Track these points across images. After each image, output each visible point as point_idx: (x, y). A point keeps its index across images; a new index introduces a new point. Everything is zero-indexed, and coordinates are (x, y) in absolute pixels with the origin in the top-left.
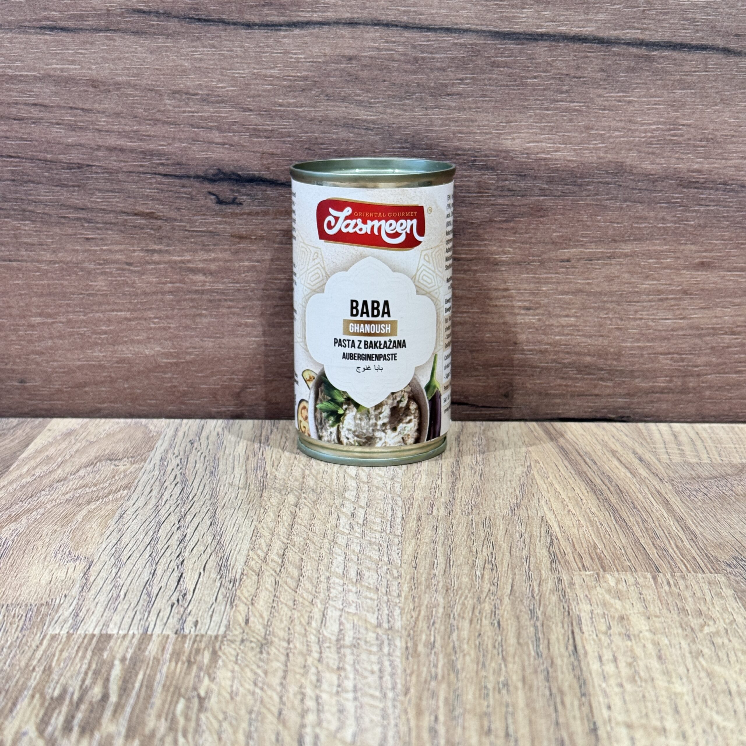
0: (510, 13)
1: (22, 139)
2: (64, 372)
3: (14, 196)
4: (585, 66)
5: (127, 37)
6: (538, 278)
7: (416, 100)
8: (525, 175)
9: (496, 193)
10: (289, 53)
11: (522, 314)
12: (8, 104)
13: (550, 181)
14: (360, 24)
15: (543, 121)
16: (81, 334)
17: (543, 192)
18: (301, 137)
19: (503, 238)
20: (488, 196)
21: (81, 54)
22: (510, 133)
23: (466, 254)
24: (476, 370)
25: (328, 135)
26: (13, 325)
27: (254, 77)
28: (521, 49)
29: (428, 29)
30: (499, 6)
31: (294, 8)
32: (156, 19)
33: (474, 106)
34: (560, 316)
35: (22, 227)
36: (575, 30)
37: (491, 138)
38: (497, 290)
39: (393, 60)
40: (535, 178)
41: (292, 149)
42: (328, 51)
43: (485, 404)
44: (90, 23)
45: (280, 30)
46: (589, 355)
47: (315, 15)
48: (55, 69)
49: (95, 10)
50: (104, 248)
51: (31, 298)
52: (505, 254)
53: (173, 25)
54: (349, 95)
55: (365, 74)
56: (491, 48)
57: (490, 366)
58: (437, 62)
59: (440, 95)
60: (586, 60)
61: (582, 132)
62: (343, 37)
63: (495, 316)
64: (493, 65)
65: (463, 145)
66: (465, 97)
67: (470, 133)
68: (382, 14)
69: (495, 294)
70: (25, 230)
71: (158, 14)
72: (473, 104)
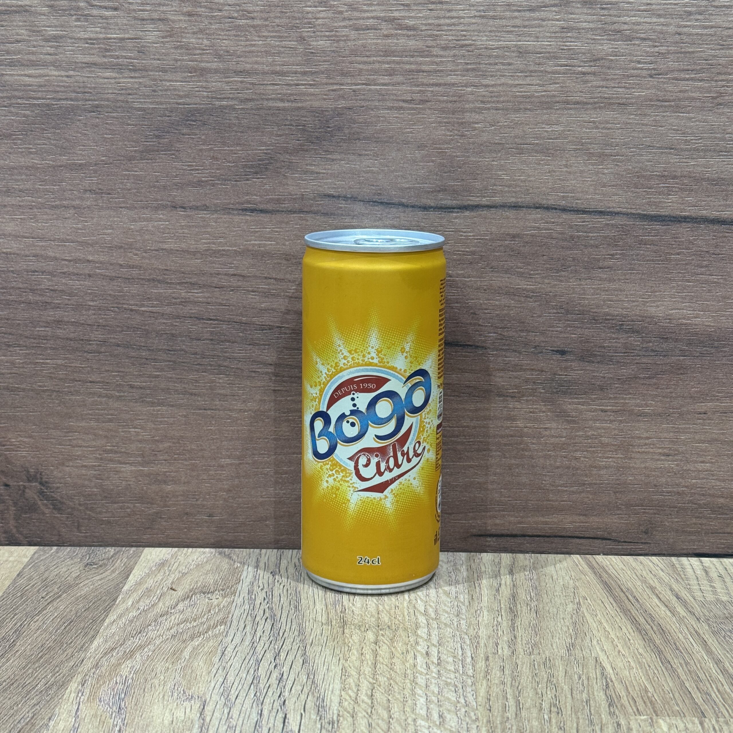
0: (656, 198)
1: (221, 304)
2: (248, 507)
3: (211, 353)
4: (724, 244)
5: (318, 217)
6: (678, 428)
7: (571, 273)
8: (667, 338)
9: (641, 353)
10: (460, 231)
11: (662, 460)
12: (211, 274)
13: (690, 343)
14: (523, 207)
15: (685, 291)
16: (264, 474)
17: (683, 354)
18: (468, 303)
19: (646, 392)
20: (634, 356)
21: (277, 232)
22: (654, 302)
23: (612, 406)
24: (619, 509)
25: (491, 302)
26: (204, 465)
28: (666, 229)
29: (584, 212)
30: (648, 193)
31: (465, 194)
32: (344, 202)
33: (623, 278)
34: (696, 462)
35: (217, 380)
36: (715, 214)
37: (638, 306)
38: (640, 438)
39: (552, 238)
40: (676, 340)
41: (459, 313)
42: (494, 229)
43: (627, 540)
44: (286, 205)
45: (452, 212)
46: (723, 497)
47: (484, 200)
48: (254, 245)
49: (291, 195)
50: (288, 398)
51: (222, 441)
52: (648, 406)
53: (359, 208)
54: (512, 267)
55: (526, 249)
56: (640, 229)
57: (632, 505)
58: (591, 240)
59: (593, 268)
60: (724, 239)
61: (719, 301)
62: (508, 218)
63: (637, 461)
64: (641, 242)
65: (611, 311)
66: (615, 270)
67: (619, 301)
68: (543, 199)
69: (638, 441)
70: (219, 383)
71: (345, 198)
72: (622, 276)
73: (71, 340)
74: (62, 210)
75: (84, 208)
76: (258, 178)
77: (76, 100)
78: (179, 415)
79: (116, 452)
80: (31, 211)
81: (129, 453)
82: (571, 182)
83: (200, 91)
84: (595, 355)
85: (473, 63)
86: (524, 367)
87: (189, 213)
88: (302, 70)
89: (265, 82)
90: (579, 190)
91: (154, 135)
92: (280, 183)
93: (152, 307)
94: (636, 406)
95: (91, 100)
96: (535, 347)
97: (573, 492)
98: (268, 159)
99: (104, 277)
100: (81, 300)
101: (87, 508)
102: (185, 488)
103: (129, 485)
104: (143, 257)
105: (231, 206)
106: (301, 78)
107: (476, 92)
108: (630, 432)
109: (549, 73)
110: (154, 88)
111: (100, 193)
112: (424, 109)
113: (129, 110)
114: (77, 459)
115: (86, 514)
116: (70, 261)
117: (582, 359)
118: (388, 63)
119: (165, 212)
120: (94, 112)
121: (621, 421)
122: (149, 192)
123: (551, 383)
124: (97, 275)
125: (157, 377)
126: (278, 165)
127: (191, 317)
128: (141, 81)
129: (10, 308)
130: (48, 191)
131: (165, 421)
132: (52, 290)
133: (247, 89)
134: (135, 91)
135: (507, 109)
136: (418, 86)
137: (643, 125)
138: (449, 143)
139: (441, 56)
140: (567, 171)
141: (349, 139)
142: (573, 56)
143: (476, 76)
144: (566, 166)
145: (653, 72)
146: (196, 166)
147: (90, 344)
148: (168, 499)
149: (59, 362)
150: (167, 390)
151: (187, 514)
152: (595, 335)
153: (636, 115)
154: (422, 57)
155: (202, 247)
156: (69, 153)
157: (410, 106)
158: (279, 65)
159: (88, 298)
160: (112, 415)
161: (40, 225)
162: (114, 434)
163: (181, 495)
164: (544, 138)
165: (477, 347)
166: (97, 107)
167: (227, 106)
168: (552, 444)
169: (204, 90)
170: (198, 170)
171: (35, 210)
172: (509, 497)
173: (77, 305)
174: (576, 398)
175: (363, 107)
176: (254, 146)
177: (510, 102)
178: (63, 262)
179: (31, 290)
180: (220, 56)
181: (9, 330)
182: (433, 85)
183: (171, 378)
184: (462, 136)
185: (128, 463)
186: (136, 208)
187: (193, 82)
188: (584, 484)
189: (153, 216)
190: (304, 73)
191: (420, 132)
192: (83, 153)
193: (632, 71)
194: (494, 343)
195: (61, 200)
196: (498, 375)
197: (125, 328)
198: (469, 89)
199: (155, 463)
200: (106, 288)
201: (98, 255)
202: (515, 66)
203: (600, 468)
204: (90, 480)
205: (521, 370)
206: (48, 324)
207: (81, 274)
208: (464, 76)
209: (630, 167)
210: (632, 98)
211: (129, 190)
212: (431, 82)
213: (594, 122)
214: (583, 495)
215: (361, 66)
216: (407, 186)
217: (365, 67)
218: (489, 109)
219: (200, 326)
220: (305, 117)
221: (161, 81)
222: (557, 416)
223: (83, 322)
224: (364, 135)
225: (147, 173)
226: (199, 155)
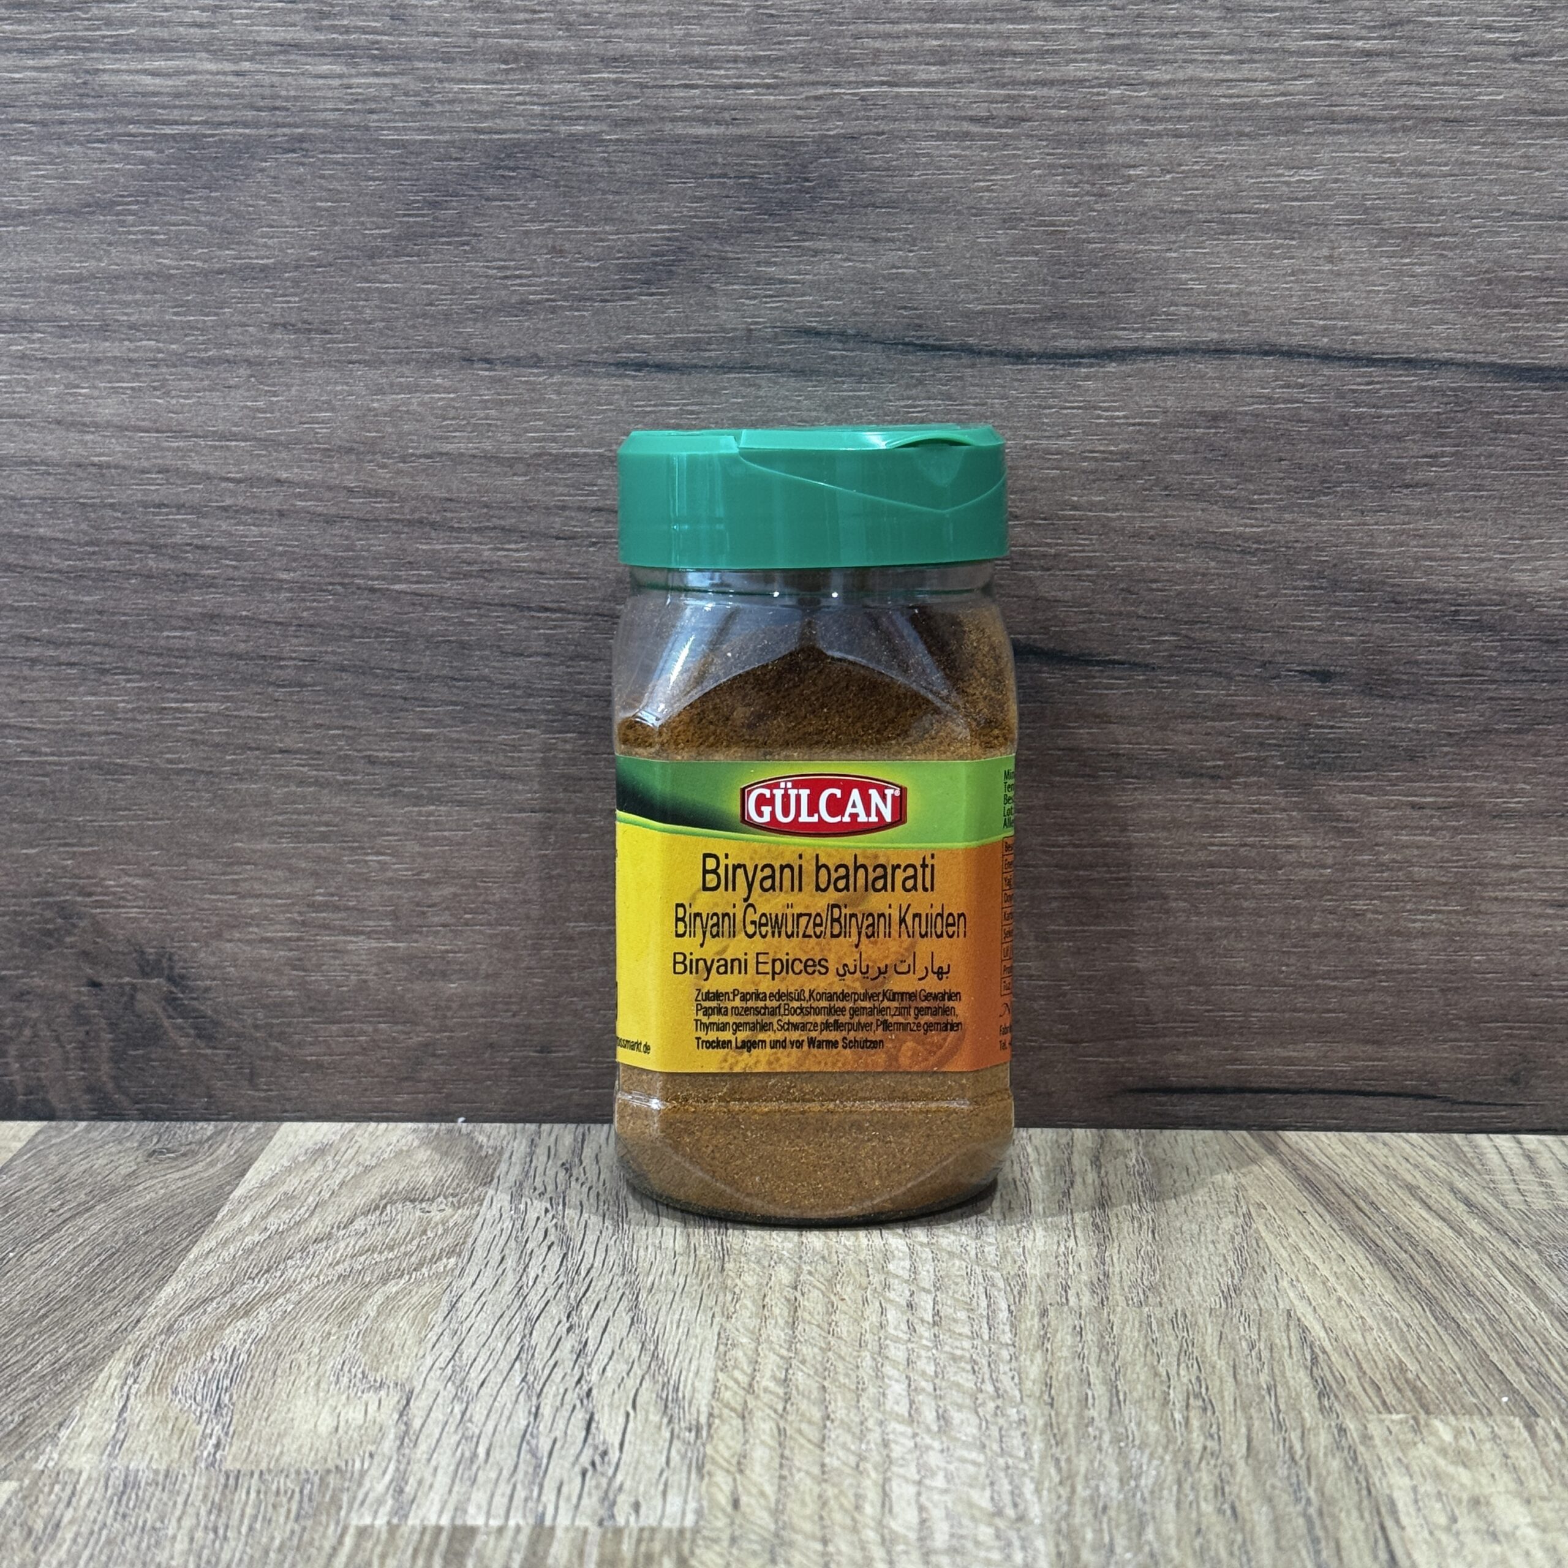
0: (1529, 329)
1: (570, 576)
3: (547, 684)
5: (781, 380)
7: (1343, 497)
8: (1557, 641)
9: (1498, 676)
10: (1095, 408)
11: (1549, 916)
12: (547, 508)
14: (1235, 352)
18: (1113, 569)
19: (1511, 763)
20: (1483, 682)
21: (692, 413)
22: (1528, 560)
23: (1435, 795)
24: (1453, 1028)
25: (1165, 564)
26: (531, 937)
27: (1024, 453)
28: (1553, 397)
29: (1371, 361)
30: (1511, 318)
31: (1108, 324)
32: (840, 346)
33: (1457, 507)
35: (560, 746)
37: (1491, 570)
38: (1499, 867)
39: (1300, 421)
41: (1093, 591)
42: (1170, 402)
43: (1470, 1098)
44: (713, 354)
45: (1079, 365)
47: (1149, 336)
49: (724, 330)
51: (569, 882)
52: (1514, 794)
53: (872, 357)
54: (1211, 487)
55: (1244, 446)
56: (1494, 397)
57: (1482, 1020)
58: (1386, 422)
59: (1390, 487)
62: (1202, 377)
63: (1493, 920)
64: (1497, 428)
65: (1434, 582)
66: (1440, 490)
67: (1448, 559)
68: (1280, 334)
69: (1495, 875)
70: (565, 751)
71: (843, 336)
72: (1455, 503)
73: (240, 657)
74: (221, 368)
75: (271, 364)
76: (652, 294)
77: (256, 125)
78: (476, 825)
79: (337, 908)
80: (155, 371)
81: (364, 910)
82: (1341, 294)
83: (525, 103)
84: (1398, 682)
85: (1125, 34)
86: (1239, 711)
87: (500, 372)
88: (749, 54)
89: (669, 82)
90: (1360, 312)
91: (425, 200)
92: (700, 304)
93: (417, 582)
94: (1490, 795)
95: (289, 125)
96: (1263, 665)
97: (1349, 990)
98: (674, 253)
99: (313, 517)
100: (262, 570)
101: (270, 1035)
102: (489, 988)
103: (365, 981)
104: (399, 472)
105: (593, 357)
106: (747, 72)
107: (1130, 97)
108: (1475, 854)
109: (1291, 53)
110: (426, 97)
111: (307, 329)
112: (1017, 137)
113: (371, 146)
114: (250, 925)
115: (268, 1047)
116: (238, 481)
117: (1368, 689)
118: (937, 38)
119: (446, 371)
120: (294, 151)
121: (1455, 829)
122: (414, 327)
123: (1299, 745)
124: (296, 512)
125: (428, 738)
126: (696, 264)
127: (503, 605)
128: (396, 81)
129: (105, 588)
130: (192, 328)
131: (445, 838)
132: (197, 547)
133: (628, 98)
134: (384, 104)
135: (1198, 136)
136: (1004, 86)
137: (1500, 165)
138: (1072, 212)
139: (1054, 20)
140: (1331, 271)
141: (852, 205)
142: (1344, 16)
143: (1131, 63)
144: (1330, 259)
145: (1520, 49)
146: (516, 269)
147: (281, 667)
148: (449, 1014)
149: (213, 707)
150: (448, 769)
151: (491, 1046)
152: (1397, 636)
153: (1485, 145)
154: (1012, 21)
155: (529, 448)
156: (239, 243)
157: (986, 130)
158: (699, 43)
159: (278, 565)
160: (327, 824)
161: (174, 401)
162: (333, 867)
163: (481, 1005)
164: (1280, 198)
165: (1135, 665)
166: (301, 141)
167: (586, 135)
168: (1301, 882)
169: (535, 99)
170: (519, 277)
171: (164, 370)
172: (1207, 1003)
173: (253, 579)
174: (1355, 778)
175: (883, 133)
176: (642, 223)
177: (1206, 118)
178: (224, 485)
179: (152, 547)
180: (569, 26)
181: (104, 637)
182: (1037, 83)
183: (458, 741)
184: (1101, 196)
185: (362, 933)
186: (383, 362)
187: (511, 82)
188: (1375, 973)
189: (423, 382)
190: (754, 61)
191: (1007, 188)
192: (270, 242)
193: (1475, 49)
194: (1172, 656)
195: (219, 346)
196: (1181, 727)
197: (357, 631)
198: (1116, 92)
199: (421, 933)
200: (318, 542)
201: (299, 467)
202: (1217, 40)
203: (1408, 935)
204: (278, 971)
205: (1232, 716)
206: (189, 622)
207: (263, 511)
208: (1105, 63)
209: (1472, 261)
210: (1474, 107)
211: (370, 323)
212: (1033, 76)
213: (1392, 162)
214: (1371, 997)
215: (878, 44)
216: (979, 308)
217: (888, 45)
218: (1159, 135)
219: (524, 623)
220: (756, 157)
221: (441, 81)
222: (1314, 819)
223: (264, 617)
224: (884, 195)
225: (408, 285)
226: (522, 246)
